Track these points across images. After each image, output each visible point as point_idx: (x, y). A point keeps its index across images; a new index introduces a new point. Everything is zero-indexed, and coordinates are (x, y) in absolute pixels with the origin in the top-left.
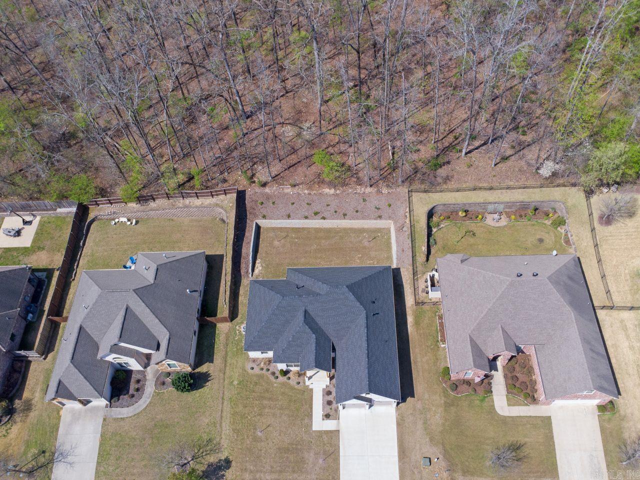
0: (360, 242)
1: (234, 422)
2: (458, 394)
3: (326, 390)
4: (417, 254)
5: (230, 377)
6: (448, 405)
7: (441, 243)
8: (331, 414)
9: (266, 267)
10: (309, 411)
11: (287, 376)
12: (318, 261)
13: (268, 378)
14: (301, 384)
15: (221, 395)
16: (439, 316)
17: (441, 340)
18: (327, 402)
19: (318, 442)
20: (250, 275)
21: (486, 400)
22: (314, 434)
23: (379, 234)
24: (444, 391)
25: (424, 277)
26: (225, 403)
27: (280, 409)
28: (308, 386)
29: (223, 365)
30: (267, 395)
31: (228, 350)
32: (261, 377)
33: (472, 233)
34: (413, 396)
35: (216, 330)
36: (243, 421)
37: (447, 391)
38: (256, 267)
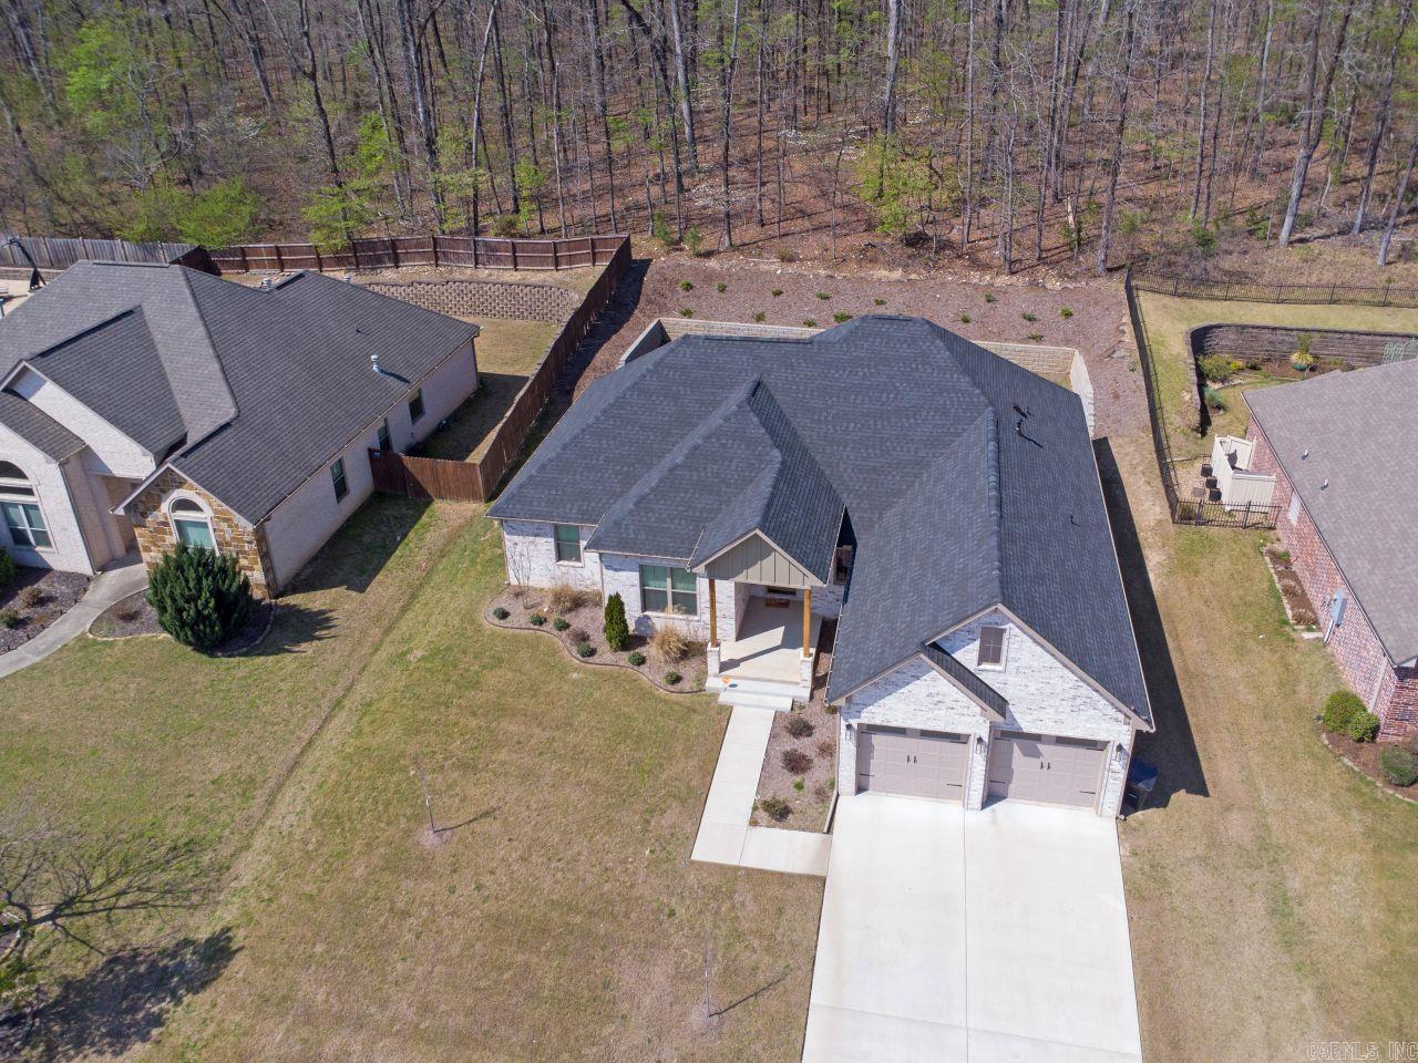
1: (336, 785)
3: (791, 718)
5: (405, 640)
8: (795, 805)
10: (695, 783)
11: (636, 652)
13: (553, 653)
14: (687, 683)
15: (338, 692)
16: (1272, 553)
17: (1300, 620)
18: (787, 760)
19: (708, 921)
22: (692, 879)
24: (1356, 783)
26: (340, 718)
27: (564, 759)
28: (715, 693)
29: (399, 605)
30: (525, 703)
31: (441, 566)
37: (1369, 784)
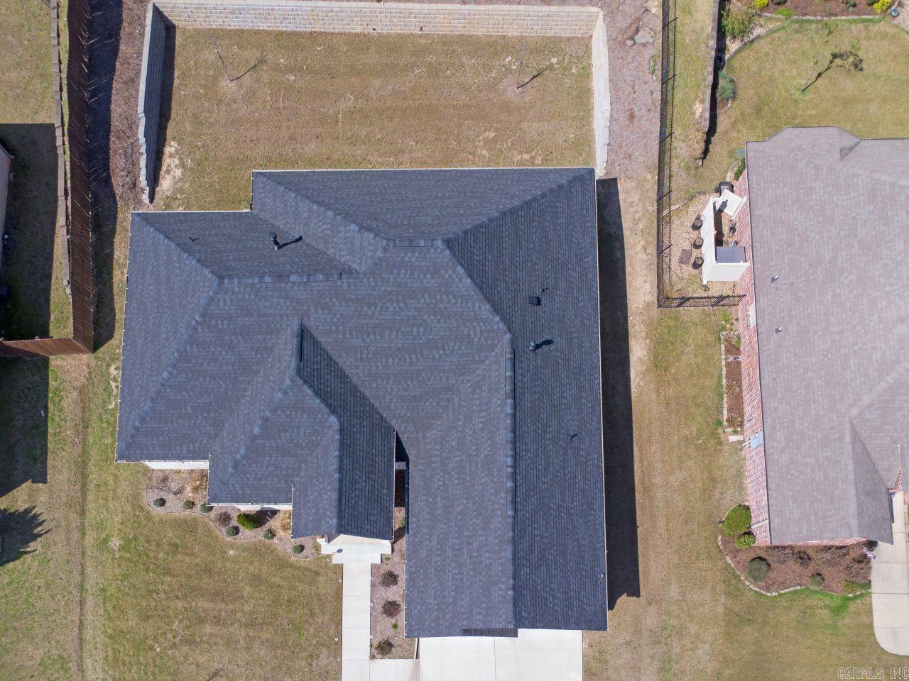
0: (493, 87)
1: (116, 660)
2: (768, 589)
3: (383, 571)
4: (678, 131)
5: (100, 526)
6: (735, 621)
7: (752, 92)
8: (394, 641)
9: (195, 171)
10: (332, 632)
11: (266, 527)
12: (360, 151)
13: (209, 532)
14: (308, 551)
15: (78, 579)
16: (728, 340)
17: (731, 421)
18: (384, 607)
20: (145, 197)
21: (852, 607)
23: (554, 60)
24: (729, 576)
25: (691, 209)
26: (90, 603)
27: (246, 626)
28: (329, 556)
29: (78, 487)
30: (206, 582)
31: (91, 440)
32: (188, 527)
33: (851, 59)
34: (636, 593)
35: (47, 376)
36: (142, 659)
37: (737, 577)
38: (164, 168)
